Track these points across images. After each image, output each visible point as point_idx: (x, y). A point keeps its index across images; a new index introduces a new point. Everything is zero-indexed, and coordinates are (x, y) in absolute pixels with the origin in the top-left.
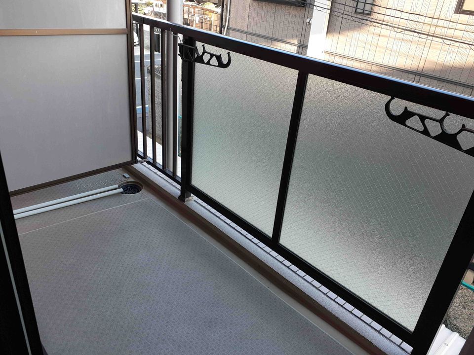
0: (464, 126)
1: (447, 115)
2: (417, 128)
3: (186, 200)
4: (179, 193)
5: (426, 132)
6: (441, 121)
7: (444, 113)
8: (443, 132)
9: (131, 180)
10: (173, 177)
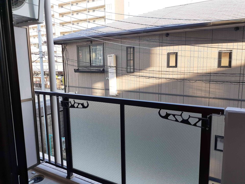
0: (189, 116)
1: (182, 113)
2: (173, 120)
3: (71, 177)
4: (66, 175)
5: (177, 120)
6: (181, 115)
7: (181, 112)
8: (183, 119)
9: (37, 174)
10: (62, 167)
